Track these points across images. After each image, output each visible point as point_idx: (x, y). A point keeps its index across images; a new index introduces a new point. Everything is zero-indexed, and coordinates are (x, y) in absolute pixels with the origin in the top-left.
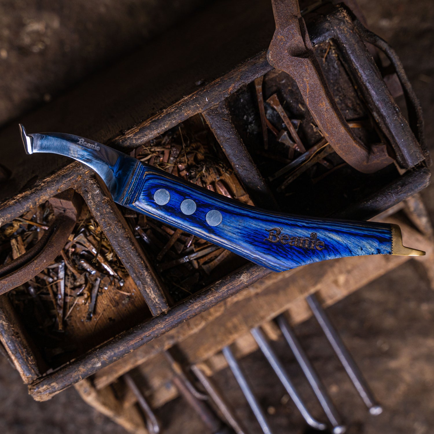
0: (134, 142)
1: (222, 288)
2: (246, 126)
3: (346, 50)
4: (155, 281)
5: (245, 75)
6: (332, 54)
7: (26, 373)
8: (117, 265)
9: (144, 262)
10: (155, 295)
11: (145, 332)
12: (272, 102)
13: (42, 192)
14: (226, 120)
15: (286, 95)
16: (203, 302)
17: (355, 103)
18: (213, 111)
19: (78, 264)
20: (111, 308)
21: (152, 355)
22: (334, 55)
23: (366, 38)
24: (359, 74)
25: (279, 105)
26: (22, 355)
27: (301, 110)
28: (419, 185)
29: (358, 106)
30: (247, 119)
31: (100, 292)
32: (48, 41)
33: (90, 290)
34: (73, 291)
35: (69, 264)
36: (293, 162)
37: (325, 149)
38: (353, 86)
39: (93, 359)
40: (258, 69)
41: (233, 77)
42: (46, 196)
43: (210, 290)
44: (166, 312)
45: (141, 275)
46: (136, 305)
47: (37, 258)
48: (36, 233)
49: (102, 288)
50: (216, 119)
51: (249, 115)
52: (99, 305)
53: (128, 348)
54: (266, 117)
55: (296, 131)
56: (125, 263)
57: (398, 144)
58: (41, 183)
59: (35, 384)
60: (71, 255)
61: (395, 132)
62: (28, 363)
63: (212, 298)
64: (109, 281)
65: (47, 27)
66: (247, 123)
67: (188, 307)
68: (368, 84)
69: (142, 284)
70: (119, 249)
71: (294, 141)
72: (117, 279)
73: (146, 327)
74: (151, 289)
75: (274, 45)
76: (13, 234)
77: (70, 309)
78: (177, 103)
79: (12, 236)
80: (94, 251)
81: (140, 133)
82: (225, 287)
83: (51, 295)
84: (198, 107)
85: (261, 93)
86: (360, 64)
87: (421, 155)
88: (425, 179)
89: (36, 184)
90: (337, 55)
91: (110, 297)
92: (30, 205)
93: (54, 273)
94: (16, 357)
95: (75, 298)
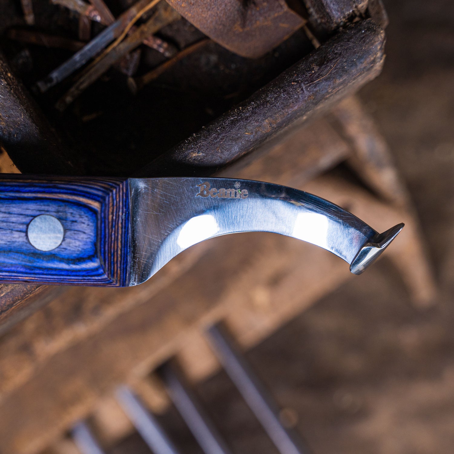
28: (360, 58)
36: (88, 47)
37: (157, 14)
88: (372, 44)
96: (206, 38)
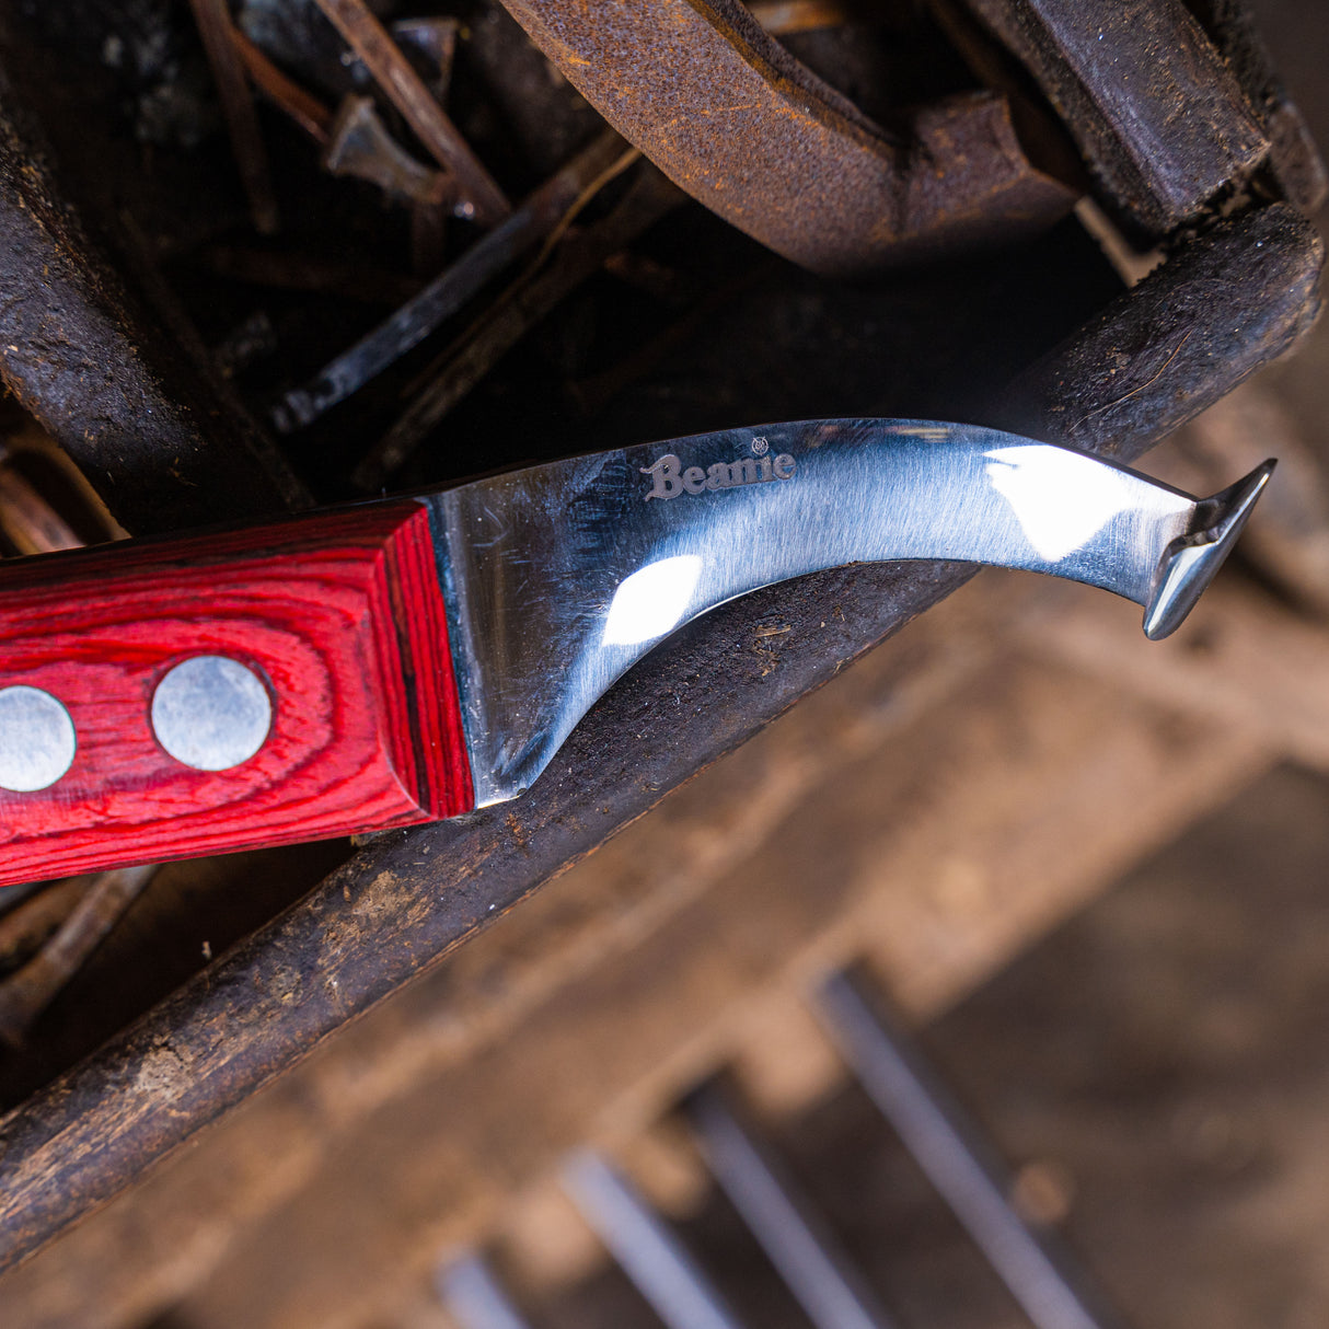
28: (1252, 323)
51: (132, 33)
54: (242, 32)
55: (433, 90)
57: (1078, 69)
66: (131, 83)
71: (428, 160)
82: (43, 1154)
87: (1241, 125)
88: (1288, 282)
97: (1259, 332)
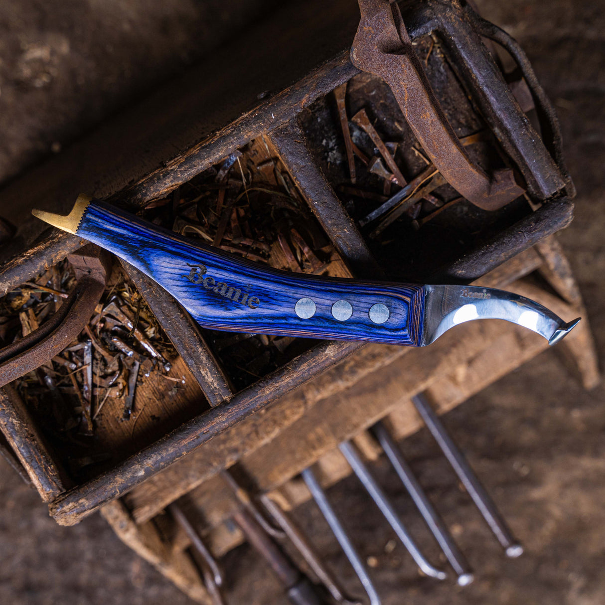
0: (179, 176)
1: (302, 366)
2: (326, 154)
3: (454, 44)
4: (212, 359)
5: (322, 82)
6: (436, 54)
7: (45, 487)
8: (160, 343)
9: (197, 334)
10: (213, 377)
11: (201, 427)
12: (359, 120)
13: (60, 246)
14: (300, 143)
15: (378, 110)
16: (277, 385)
17: (470, 118)
18: (282, 131)
19: (109, 344)
20: (154, 402)
21: (210, 475)
22: (439, 56)
23: (481, 30)
24: (473, 76)
25: (368, 124)
26: (39, 464)
27: (399, 130)
28: (560, 219)
29: (473, 122)
30: (327, 143)
31: (139, 381)
32: (54, 72)
33: (127, 378)
34: (103, 380)
35: (96, 343)
37: (432, 181)
38: (467, 96)
39: (133, 465)
40: (340, 74)
41: (306, 86)
42: (65, 251)
43: (286, 369)
44: (228, 400)
45: (194, 351)
46: (188, 397)
47: (56, 332)
48: (53, 305)
49: (141, 376)
50: (286, 141)
51: (330, 139)
52: (138, 398)
53: (180, 449)
54: (352, 141)
55: (392, 157)
56: (172, 337)
57: (529, 167)
58: (58, 234)
59: (57, 501)
60: (100, 332)
61: (524, 150)
62: (48, 473)
63: (288, 379)
64: (152, 366)
65: (53, 53)
66: (327, 150)
67: (257, 392)
68: (485, 89)
69: (196, 363)
70: (163, 317)
71: (390, 171)
72: (162, 361)
73: (203, 421)
74: (208, 370)
75: (359, 40)
76: (22, 307)
77: (100, 404)
78: (234, 122)
79: (21, 309)
80: (130, 325)
81: (187, 163)
82: (306, 364)
83: (75, 387)
84: (262, 126)
85: (344, 109)
86: (474, 63)
87: (560, 180)
88: (567, 212)
89: (51, 236)
90: (443, 56)
91: (153, 388)
92: (45, 264)
93: (77, 357)
94: (32, 466)
95: (106, 390)
96: (461, 196)
97: (560, 221)
